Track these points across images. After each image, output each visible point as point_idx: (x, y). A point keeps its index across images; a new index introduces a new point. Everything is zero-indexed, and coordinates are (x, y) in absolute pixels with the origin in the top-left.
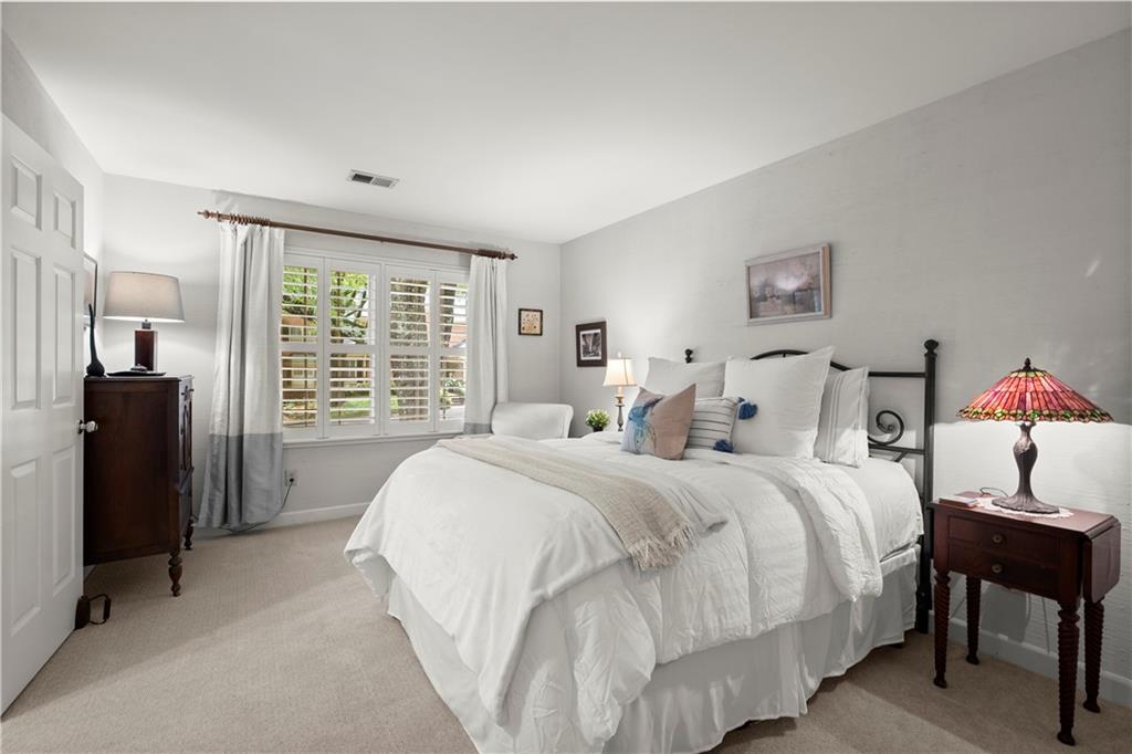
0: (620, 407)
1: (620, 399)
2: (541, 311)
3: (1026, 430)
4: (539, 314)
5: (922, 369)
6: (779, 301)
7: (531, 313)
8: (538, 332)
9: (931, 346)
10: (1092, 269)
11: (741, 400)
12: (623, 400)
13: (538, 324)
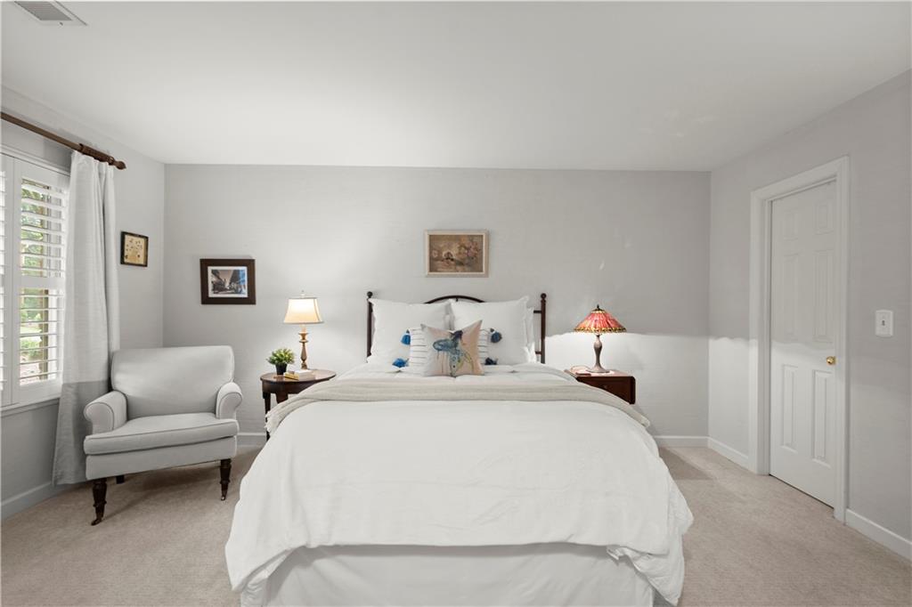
0: (304, 343)
1: (303, 336)
2: (147, 238)
3: (598, 336)
4: (142, 241)
5: (540, 309)
6: (453, 263)
7: (136, 239)
8: (142, 262)
9: (543, 296)
10: (602, 267)
11: (492, 330)
12: (306, 337)
13: (142, 253)
